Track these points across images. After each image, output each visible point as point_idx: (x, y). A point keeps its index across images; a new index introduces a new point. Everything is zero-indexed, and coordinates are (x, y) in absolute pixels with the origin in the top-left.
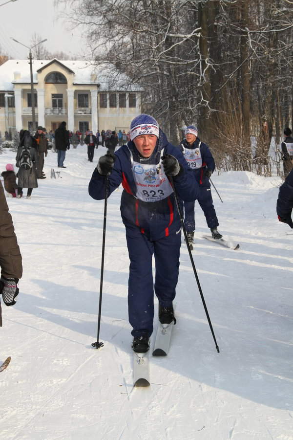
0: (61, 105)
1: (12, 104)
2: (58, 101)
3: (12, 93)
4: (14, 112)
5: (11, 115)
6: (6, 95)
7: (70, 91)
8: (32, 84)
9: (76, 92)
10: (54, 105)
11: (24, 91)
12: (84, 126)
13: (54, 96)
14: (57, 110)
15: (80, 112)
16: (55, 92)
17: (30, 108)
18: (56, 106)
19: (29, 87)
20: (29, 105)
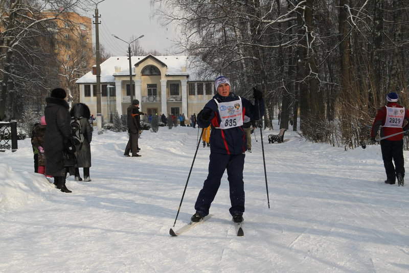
0: (155, 94)
1: (113, 93)
2: (153, 90)
3: (113, 84)
4: (115, 101)
5: (112, 103)
6: (109, 86)
7: (163, 81)
8: (131, 76)
9: (168, 82)
10: (150, 93)
11: (123, 82)
12: (175, 111)
13: (149, 86)
14: (152, 98)
15: (172, 99)
16: (150, 83)
17: (129, 97)
18: (151, 95)
19: (128, 79)
20: (128, 94)
